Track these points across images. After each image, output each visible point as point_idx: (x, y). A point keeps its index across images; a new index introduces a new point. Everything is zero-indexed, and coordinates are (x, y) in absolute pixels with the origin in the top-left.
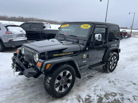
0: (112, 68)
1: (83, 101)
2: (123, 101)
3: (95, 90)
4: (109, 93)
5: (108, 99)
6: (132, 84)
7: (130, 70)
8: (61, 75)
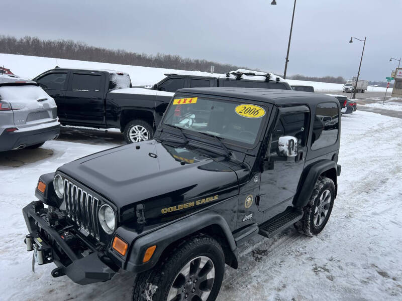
0: (318, 222)
6: (376, 274)
7: (365, 225)
8: (186, 271)
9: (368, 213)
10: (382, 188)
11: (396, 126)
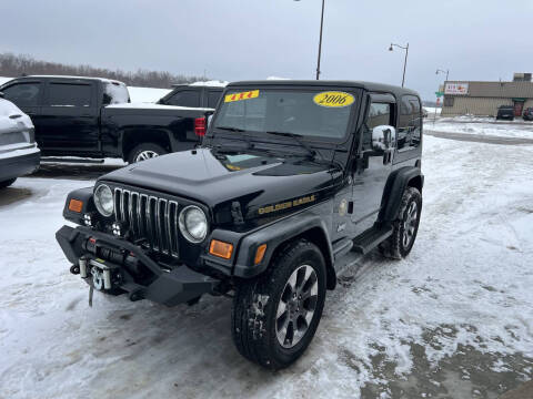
0: (406, 241)
1: (368, 368)
2: (484, 346)
3: (386, 325)
4: (433, 327)
5: (438, 348)
6: (481, 289)
7: (454, 244)
8: (292, 281)
9: (454, 233)
10: (460, 209)
11: (454, 148)
